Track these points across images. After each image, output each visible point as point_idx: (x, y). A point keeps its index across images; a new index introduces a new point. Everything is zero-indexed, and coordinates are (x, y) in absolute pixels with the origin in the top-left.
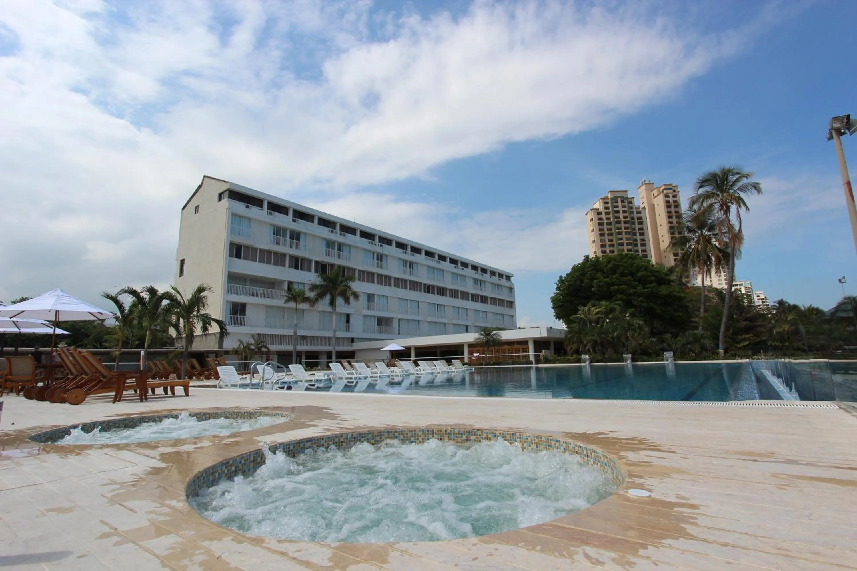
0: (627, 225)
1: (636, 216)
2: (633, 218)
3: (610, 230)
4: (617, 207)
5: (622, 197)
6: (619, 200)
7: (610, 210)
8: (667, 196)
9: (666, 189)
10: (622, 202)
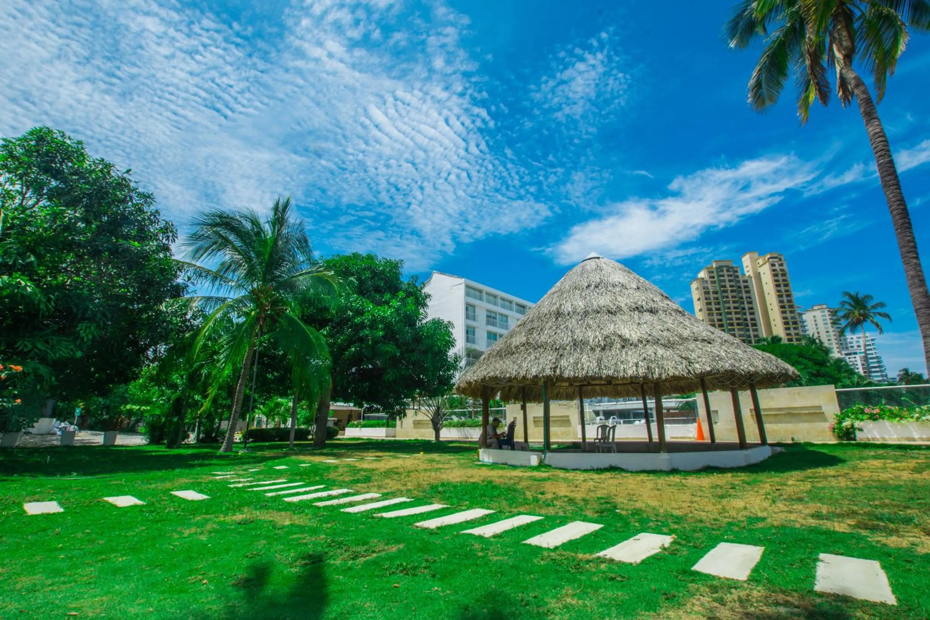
0: (734, 294)
1: (742, 284)
2: (740, 287)
3: (717, 298)
4: (723, 276)
5: (727, 267)
6: (725, 269)
7: (716, 279)
8: (773, 265)
9: (771, 258)
10: (728, 271)
